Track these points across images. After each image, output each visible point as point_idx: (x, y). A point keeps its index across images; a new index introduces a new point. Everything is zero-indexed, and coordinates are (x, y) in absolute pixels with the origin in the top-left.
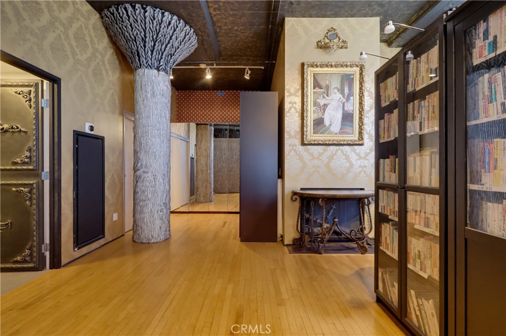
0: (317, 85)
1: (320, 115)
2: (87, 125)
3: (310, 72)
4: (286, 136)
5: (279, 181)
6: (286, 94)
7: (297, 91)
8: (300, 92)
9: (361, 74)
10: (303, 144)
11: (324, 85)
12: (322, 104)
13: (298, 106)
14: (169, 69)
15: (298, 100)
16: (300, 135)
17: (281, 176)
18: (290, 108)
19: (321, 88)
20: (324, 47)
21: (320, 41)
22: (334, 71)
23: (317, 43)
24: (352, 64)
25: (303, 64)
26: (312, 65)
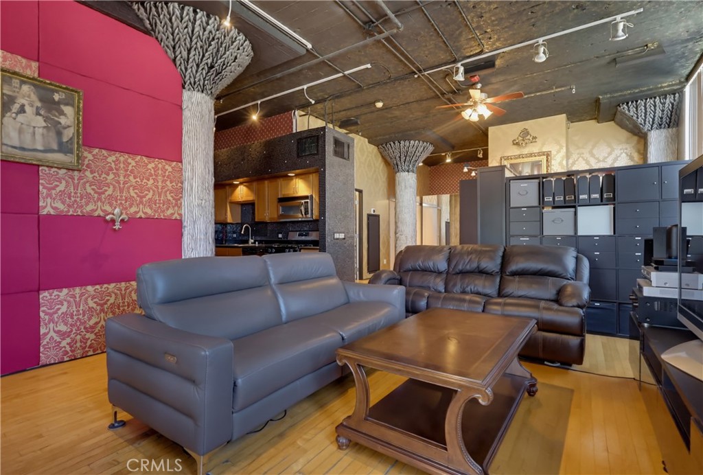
2: (372, 209)
9: (547, 161)
14: (415, 169)
20: (517, 144)
21: (515, 140)
22: (525, 160)
23: (513, 141)
24: (541, 154)
25: (501, 158)
26: (507, 158)
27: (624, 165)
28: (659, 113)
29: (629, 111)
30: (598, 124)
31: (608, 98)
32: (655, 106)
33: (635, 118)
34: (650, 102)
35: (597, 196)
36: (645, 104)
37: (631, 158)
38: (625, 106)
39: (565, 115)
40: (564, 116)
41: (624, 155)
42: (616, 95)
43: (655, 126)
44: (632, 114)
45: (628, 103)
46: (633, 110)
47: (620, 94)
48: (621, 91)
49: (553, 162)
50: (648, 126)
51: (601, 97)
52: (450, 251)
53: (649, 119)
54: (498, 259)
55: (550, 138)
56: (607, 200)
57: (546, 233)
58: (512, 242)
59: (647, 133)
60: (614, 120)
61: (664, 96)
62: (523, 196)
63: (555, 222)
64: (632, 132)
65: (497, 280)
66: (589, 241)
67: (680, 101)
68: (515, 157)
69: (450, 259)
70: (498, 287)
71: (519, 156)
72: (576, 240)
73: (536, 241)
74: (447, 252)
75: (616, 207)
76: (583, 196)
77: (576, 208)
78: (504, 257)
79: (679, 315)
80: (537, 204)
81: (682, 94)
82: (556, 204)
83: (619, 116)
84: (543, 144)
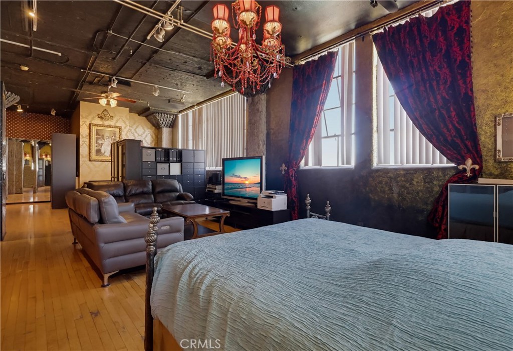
0: (97, 134)
1: (99, 148)
3: (94, 129)
4: (81, 157)
5: (77, 178)
6: (81, 137)
7: (87, 136)
8: (88, 137)
9: (119, 132)
10: (90, 161)
11: (101, 135)
12: (100, 143)
13: (87, 143)
15: (87, 140)
16: (88, 157)
17: (78, 175)
18: (83, 144)
19: (100, 136)
20: (101, 118)
21: (100, 115)
22: (106, 129)
23: (98, 115)
24: (116, 127)
25: (90, 124)
26: (95, 125)
28: (168, 121)
29: (158, 117)
30: (139, 117)
31: (153, 109)
32: (167, 118)
33: (160, 121)
34: (166, 116)
35: (175, 159)
36: (164, 116)
38: (157, 114)
40: (128, 109)
43: (165, 126)
46: (160, 117)
47: (157, 109)
48: (159, 108)
49: (122, 133)
50: (163, 125)
52: (124, 184)
53: (164, 122)
54: (150, 187)
55: (121, 120)
56: (179, 161)
57: (158, 174)
58: (144, 178)
59: (161, 128)
60: (146, 117)
61: (171, 115)
62: (149, 156)
63: (162, 169)
64: (153, 125)
65: (152, 196)
66: (174, 177)
67: (175, 119)
68: (100, 126)
69: (125, 188)
70: (153, 199)
71: (103, 126)
72: (170, 177)
73: (154, 178)
74: (122, 184)
75: (181, 164)
76: (171, 159)
77: (169, 163)
78: (152, 185)
79: (222, 197)
80: (154, 160)
81: (176, 116)
82: (161, 161)
83: (151, 117)
84: (117, 122)
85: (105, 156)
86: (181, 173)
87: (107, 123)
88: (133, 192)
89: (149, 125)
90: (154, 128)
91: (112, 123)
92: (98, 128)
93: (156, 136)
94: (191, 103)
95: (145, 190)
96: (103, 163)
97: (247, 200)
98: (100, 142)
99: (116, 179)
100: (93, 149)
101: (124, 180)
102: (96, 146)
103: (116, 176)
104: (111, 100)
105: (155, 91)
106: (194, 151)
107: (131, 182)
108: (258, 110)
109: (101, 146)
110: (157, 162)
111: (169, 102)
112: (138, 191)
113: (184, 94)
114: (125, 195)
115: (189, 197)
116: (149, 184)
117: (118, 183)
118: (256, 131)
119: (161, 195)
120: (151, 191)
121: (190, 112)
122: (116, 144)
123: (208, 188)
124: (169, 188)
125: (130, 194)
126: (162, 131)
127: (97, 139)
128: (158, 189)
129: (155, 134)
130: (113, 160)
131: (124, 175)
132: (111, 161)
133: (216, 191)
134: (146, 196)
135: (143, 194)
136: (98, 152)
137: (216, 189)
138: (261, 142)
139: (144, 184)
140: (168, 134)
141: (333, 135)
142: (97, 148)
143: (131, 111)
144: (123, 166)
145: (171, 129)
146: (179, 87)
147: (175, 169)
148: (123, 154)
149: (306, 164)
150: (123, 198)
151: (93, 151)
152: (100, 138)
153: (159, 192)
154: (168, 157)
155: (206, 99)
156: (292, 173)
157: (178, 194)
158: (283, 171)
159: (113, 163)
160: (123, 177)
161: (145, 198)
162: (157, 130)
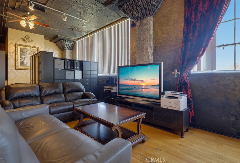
0: (21, 51)
1: (23, 60)
3: (19, 48)
4: (9, 67)
5: (6, 81)
6: (9, 53)
7: (13, 52)
8: (15, 53)
10: (16, 69)
13: (14, 57)
15: (14, 55)
16: (15, 66)
17: (7, 79)
18: (10, 57)
19: (23, 52)
20: (24, 40)
21: (23, 38)
22: (28, 48)
23: (22, 39)
24: (34, 47)
25: (16, 44)
26: (20, 45)
27: (56, 57)
28: (69, 45)
29: (63, 42)
30: (50, 42)
31: (60, 37)
32: (69, 43)
33: (64, 45)
34: (68, 42)
35: (78, 68)
36: (67, 42)
37: (59, 55)
38: (63, 40)
39: (43, 36)
41: (57, 54)
42: (62, 36)
43: (68, 48)
44: (64, 43)
45: (64, 40)
46: (64, 42)
47: (63, 37)
48: (64, 36)
50: (66, 48)
51: (59, 35)
52: (40, 86)
53: (67, 46)
54: (62, 88)
55: (38, 42)
56: (81, 69)
57: (66, 78)
58: (56, 81)
59: (65, 50)
60: (55, 43)
61: (71, 41)
62: (59, 65)
63: (69, 75)
64: (60, 48)
65: (63, 95)
66: (77, 80)
67: (74, 44)
68: (23, 46)
69: (40, 90)
70: (64, 98)
71: (25, 46)
72: (75, 80)
73: (64, 81)
74: (38, 87)
75: (82, 71)
76: (75, 67)
77: (74, 70)
78: (63, 87)
79: (118, 95)
80: (63, 68)
81: (75, 42)
82: (68, 69)
83: (59, 42)
84: (35, 44)
85: (27, 66)
86: (82, 78)
87: (28, 44)
88: (48, 93)
89: (57, 48)
90: (60, 50)
91: (32, 44)
92: (22, 47)
93: (61, 55)
94: (86, 32)
95: (58, 90)
96: (26, 71)
97: (142, 99)
98: (23, 57)
99: (34, 82)
100: (18, 61)
101: (40, 83)
102: (20, 59)
103: (34, 79)
104: (30, 23)
105: (64, 17)
106: (91, 62)
107: (45, 85)
108: (147, 29)
109: (24, 59)
110: (65, 69)
111: (72, 30)
112: (52, 92)
113: (84, 23)
114: (40, 96)
115: (91, 95)
116: (60, 86)
117: (35, 85)
118: (145, 45)
119: (70, 94)
120: (62, 91)
121: (85, 39)
122: (34, 57)
123: (106, 88)
124: (76, 89)
125: (45, 94)
126: (65, 51)
127: (21, 55)
128: (67, 90)
129: (61, 54)
130: (32, 68)
131: (40, 79)
132: (31, 70)
133: (113, 91)
134: (58, 95)
135: (55, 94)
136: (22, 63)
137: (113, 89)
138: (150, 53)
139: (57, 86)
140: (69, 54)
141: (222, 45)
142: (21, 61)
143: (45, 38)
144: (39, 72)
145: (71, 51)
146: (82, 16)
147: (78, 75)
148: (39, 63)
149: (199, 69)
150: (39, 98)
151: (18, 63)
152: (23, 54)
153: (69, 92)
154: (74, 66)
155: (97, 29)
156: (186, 77)
157: (82, 93)
158: (176, 75)
159: (32, 71)
160: (39, 81)
161: (58, 97)
162: (62, 51)
